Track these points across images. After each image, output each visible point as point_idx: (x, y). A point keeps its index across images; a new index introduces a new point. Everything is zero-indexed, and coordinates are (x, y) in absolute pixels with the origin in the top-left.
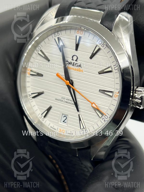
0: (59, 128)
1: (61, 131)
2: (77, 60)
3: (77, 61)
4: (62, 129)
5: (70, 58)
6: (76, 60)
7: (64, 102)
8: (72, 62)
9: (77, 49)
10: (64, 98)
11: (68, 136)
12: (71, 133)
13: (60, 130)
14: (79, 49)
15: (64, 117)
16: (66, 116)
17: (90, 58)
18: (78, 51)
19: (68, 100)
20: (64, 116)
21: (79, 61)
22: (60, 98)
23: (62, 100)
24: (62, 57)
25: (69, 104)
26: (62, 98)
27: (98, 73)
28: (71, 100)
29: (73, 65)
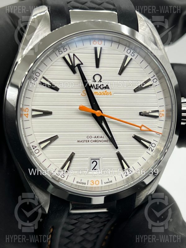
0: (90, 180)
2: (101, 80)
4: (95, 180)
5: (90, 80)
6: (100, 81)
7: (92, 141)
9: (97, 66)
10: (91, 137)
13: (93, 182)
14: (101, 65)
15: (93, 163)
16: (97, 160)
18: (100, 68)
19: (97, 137)
22: (85, 138)
23: (88, 139)
25: (100, 143)
26: (88, 137)
27: (133, 92)
28: (101, 137)
29: (96, 89)
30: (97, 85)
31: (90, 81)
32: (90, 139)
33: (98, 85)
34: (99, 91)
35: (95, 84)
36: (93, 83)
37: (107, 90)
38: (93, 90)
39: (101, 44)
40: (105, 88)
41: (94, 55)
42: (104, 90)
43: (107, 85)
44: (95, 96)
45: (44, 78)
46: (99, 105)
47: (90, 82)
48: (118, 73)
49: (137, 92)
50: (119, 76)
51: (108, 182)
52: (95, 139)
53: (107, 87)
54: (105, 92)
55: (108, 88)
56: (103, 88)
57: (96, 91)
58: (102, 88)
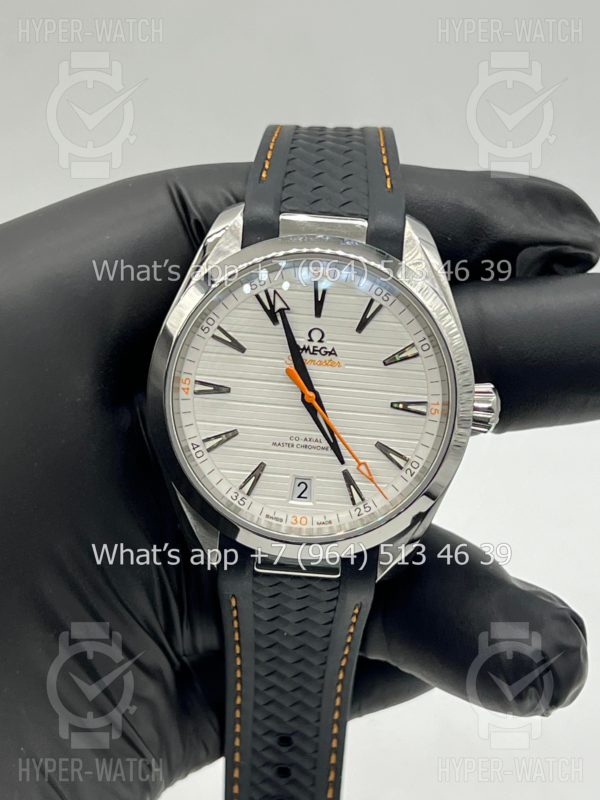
2: (323, 340)
3: (323, 342)
5: (303, 338)
6: (320, 341)
8: (308, 346)
14: (324, 312)
18: (322, 318)
21: (328, 342)
22: (286, 440)
24: (285, 338)
27: (382, 364)
29: (313, 354)
30: (314, 347)
33: (317, 347)
34: (318, 357)
35: (311, 345)
36: (307, 344)
37: (332, 356)
38: (305, 356)
40: (330, 353)
42: (327, 357)
43: (333, 350)
44: (308, 366)
45: (219, 328)
46: (313, 383)
47: (302, 341)
48: (356, 329)
49: (389, 366)
50: (357, 333)
53: (332, 353)
54: (329, 361)
55: (335, 354)
56: (327, 352)
57: (313, 357)
58: (324, 353)
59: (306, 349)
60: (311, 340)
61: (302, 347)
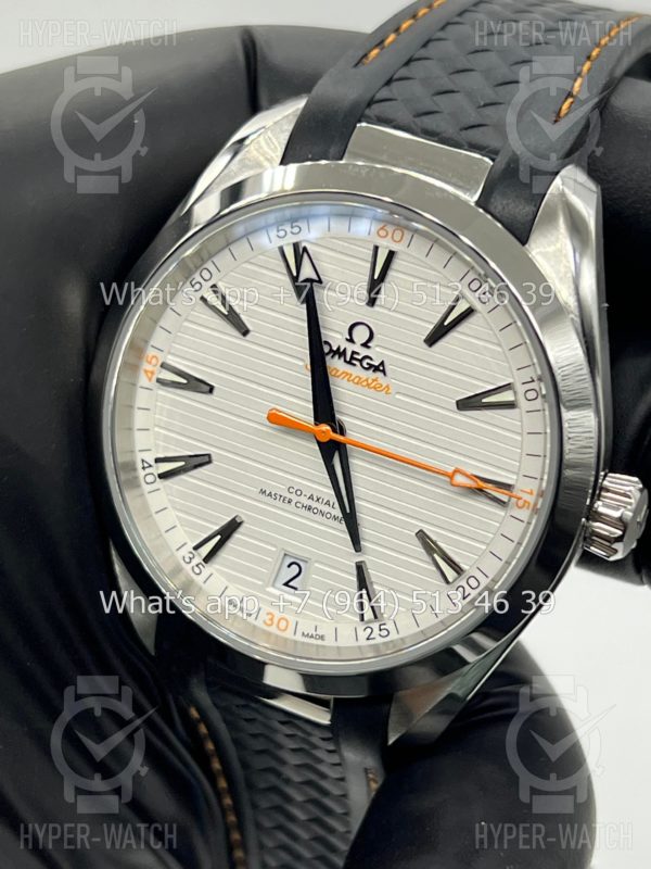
0: (266, 608)
1: (276, 620)
2: (369, 344)
3: (369, 347)
4: (277, 615)
5: (340, 333)
6: (365, 345)
7: (298, 505)
8: (345, 349)
9: (372, 300)
10: (299, 493)
11: (303, 643)
12: (314, 634)
13: (272, 620)
15: (289, 566)
16: (301, 564)
17: (425, 341)
18: (376, 308)
19: (315, 499)
20: (289, 561)
21: (378, 349)
22: (282, 490)
23: (289, 496)
25: (318, 517)
26: (291, 490)
27: (454, 408)
28: (328, 503)
29: (350, 363)
30: (353, 353)
31: (339, 336)
32: (295, 498)
33: (358, 353)
34: (357, 371)
35: (350, 348)
36: (344, 345)
39: (400, 241)
40: (376, 369)
41: (369, 265)
42: (371, 374)
43: (382, 363)
44: (333, 380)
48: (424, 338)
49: (466, 412)
50: (425, 346)
51: (312, 637)
52: (310, 503)
53: (380, 368)
54: (374, 380)
55: (384, 372)
56: (371, 366)
57: (348, 368)
58: (366, 366)
59: (340, 353)
60: (351, 340)
61: (335, 348)
